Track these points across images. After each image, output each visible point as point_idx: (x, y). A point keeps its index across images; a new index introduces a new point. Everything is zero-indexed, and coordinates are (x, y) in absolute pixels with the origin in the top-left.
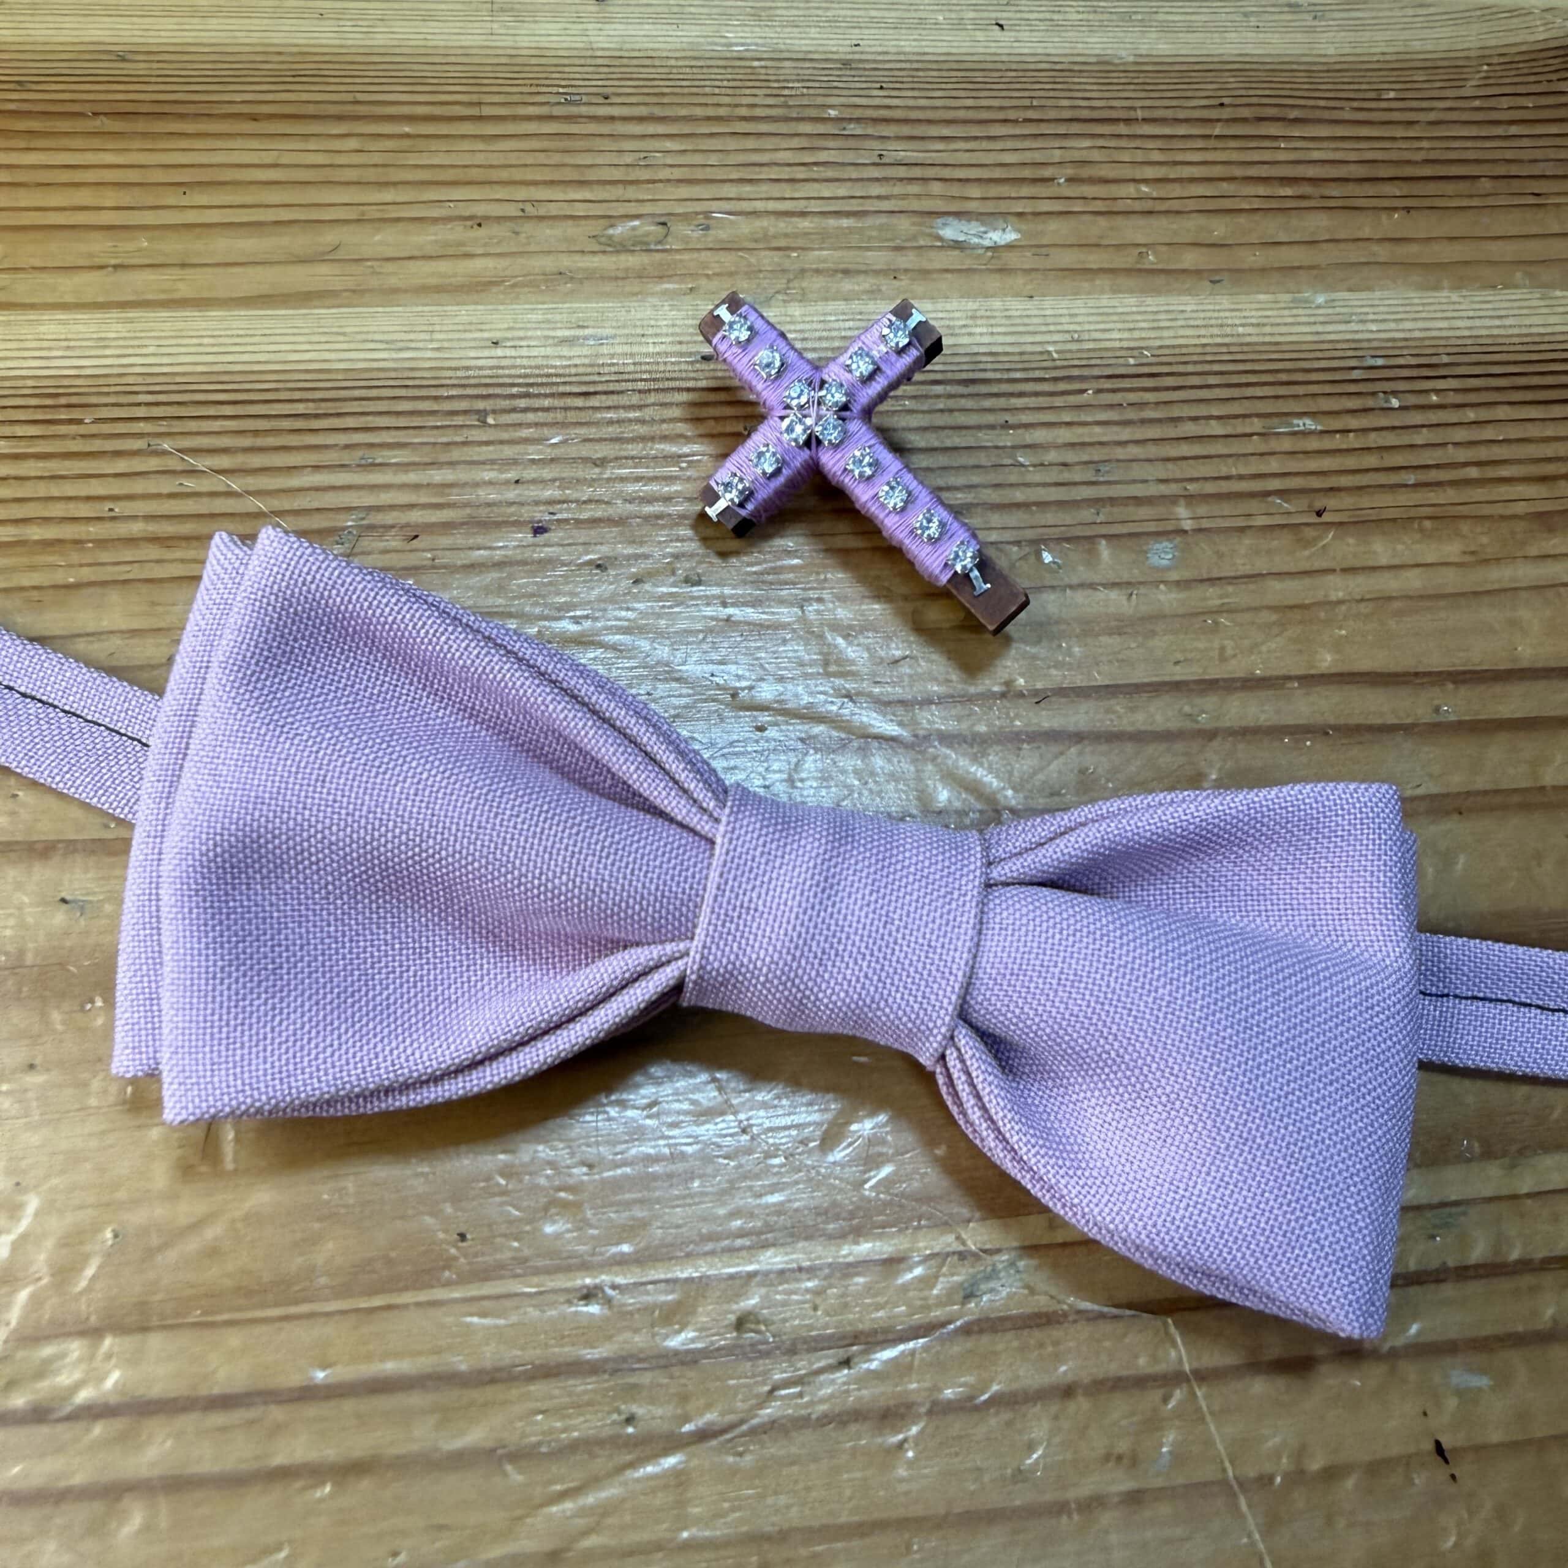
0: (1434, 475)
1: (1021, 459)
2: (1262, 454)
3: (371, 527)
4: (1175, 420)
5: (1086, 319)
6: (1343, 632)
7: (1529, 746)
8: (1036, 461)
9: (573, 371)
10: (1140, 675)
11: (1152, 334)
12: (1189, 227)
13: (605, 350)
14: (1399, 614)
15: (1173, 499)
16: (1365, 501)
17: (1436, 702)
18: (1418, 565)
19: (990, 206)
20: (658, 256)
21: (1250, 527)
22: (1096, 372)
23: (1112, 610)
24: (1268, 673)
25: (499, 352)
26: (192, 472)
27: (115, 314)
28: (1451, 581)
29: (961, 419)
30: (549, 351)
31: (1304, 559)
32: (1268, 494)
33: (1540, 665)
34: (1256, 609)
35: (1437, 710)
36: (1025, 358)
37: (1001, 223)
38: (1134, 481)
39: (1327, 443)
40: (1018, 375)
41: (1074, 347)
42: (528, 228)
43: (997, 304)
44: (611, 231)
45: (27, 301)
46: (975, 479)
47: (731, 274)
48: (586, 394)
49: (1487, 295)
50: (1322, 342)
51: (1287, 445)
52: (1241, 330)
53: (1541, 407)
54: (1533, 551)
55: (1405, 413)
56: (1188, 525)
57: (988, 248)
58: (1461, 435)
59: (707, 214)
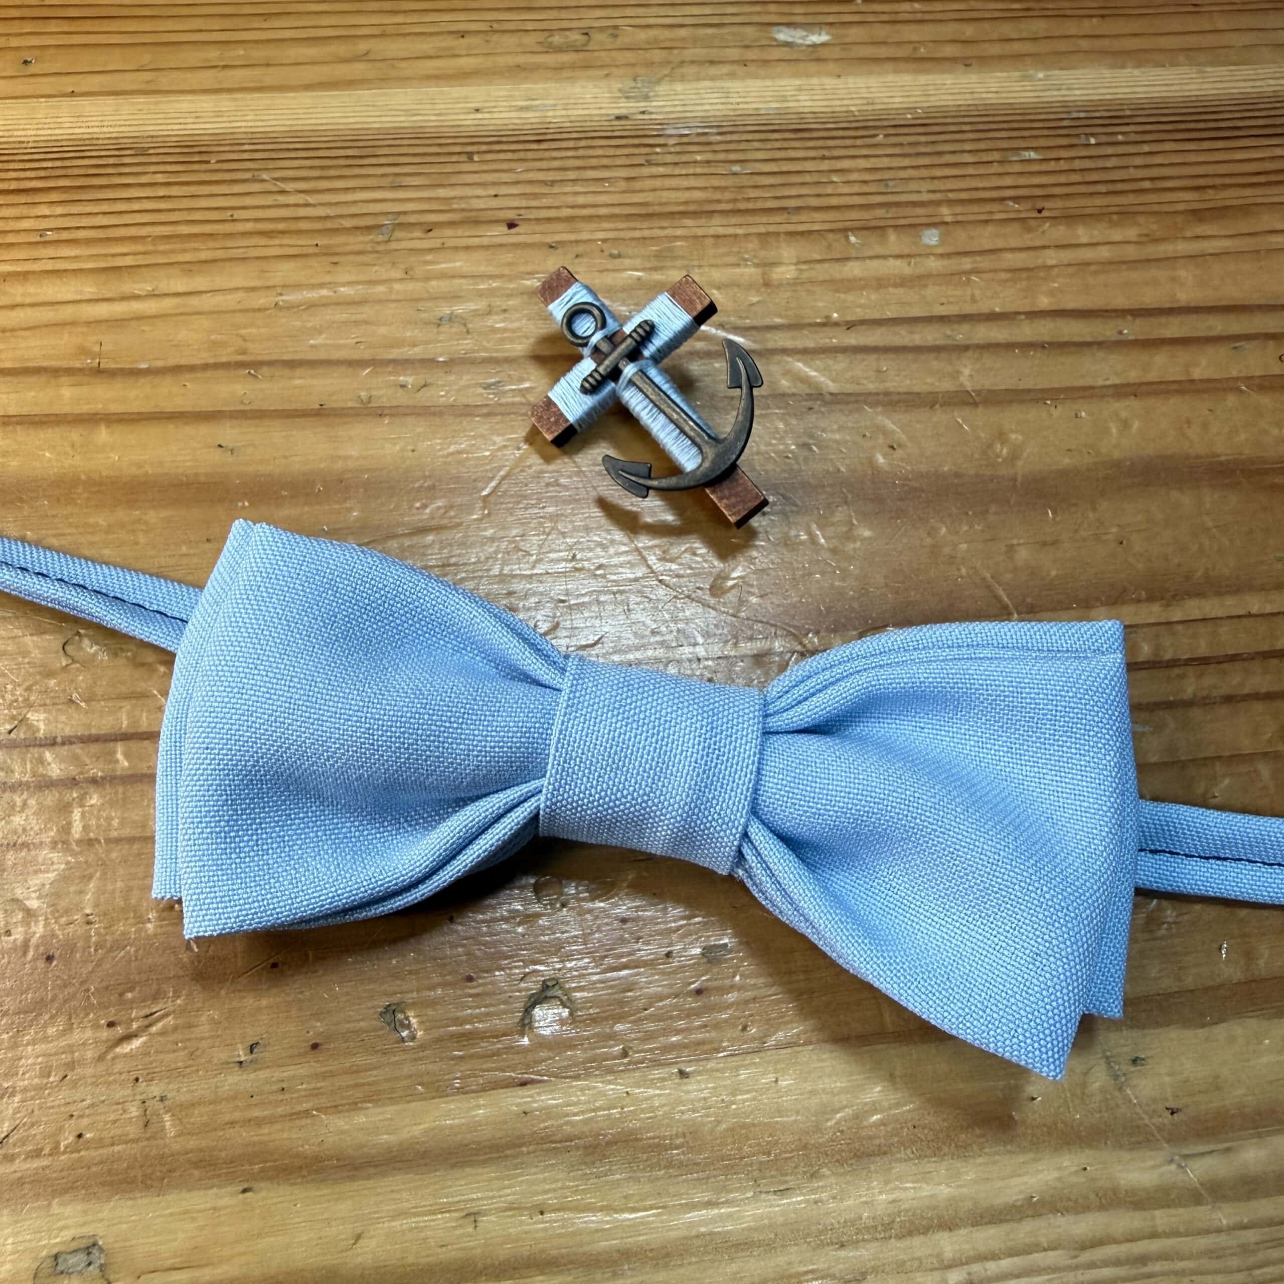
0: (1120, 187)
1: (834, 179)
2: (1000, 174)
3: (400, 224)
4: (940, 153)
5: (877, 90)
6: (1056, 285)
7: (1183, 355)
8: (844, 179)
9: (529, 127)
10: (916, 312)
11: (924, 99)
12: (950, 30)
13: (550, 114)
14: (1096, 273)
15: (938, 203)
16: (1070, 203)
17: (1120, 328)
18: (1108, 243)
19: (810, 19)
20: (582, 55)
21: (992, 220)
22: (885, 123)
23: (896, 272)
24: (1004, 310)
25: (479, 116)
26: (283, 192)
27: (225, 96)
28: (1131, 252)
29: (792, 154)
30: (513, 115)
31: (1028, 239)
32: (1003, 199)
33: (1193, 304)
34: (995, 271)
35: (1121, 333)
36: (836, 115)
37: (817, 29)
38: (911, 192)
39: (1044, 167)
40: (831, 126)
41: (870, 108)
42: (495, 38)
43: (815, 81)
44: (550, 39)
46: (804, 191)
47: (633, 65)
48: (539, 141)
49: (1159, 71)
50: (1043, 102)
51: (1017, 168)
52: (984, 95)
53: (1196, 143)
54: (1189, 234)
55: (1100, 147)
56: (948, 219)
57: (809, 46)
58: (1138, 161)
59: (616, 27)
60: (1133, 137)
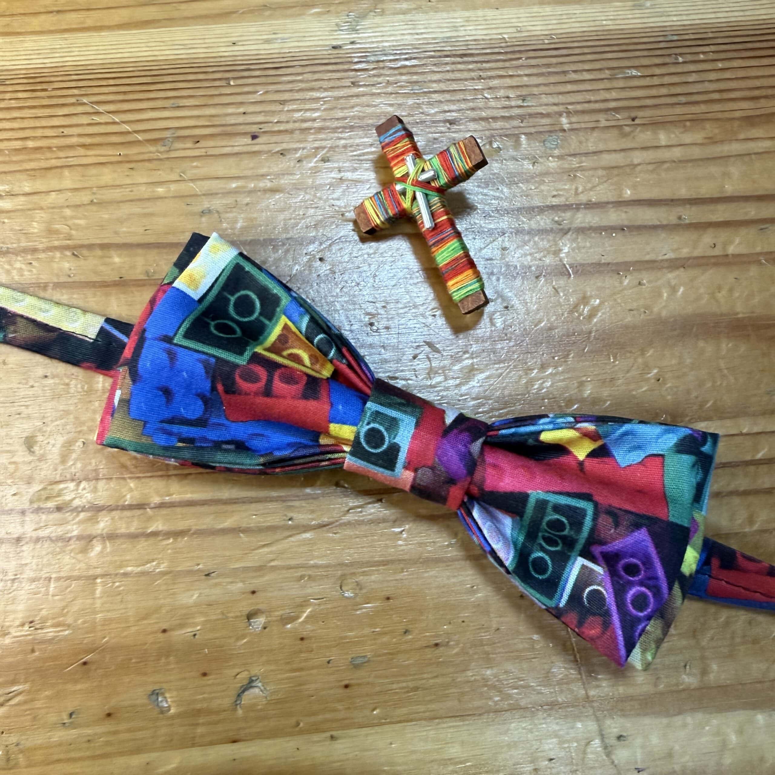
0: (695, 98)
1: (486, 95)
2: (608, 89)
3: (179, 137)
4: (565, 73)
5: (525, 19)
6: (638, 180)
7: (723, 235)
8: (494, 96)
9: (271, 56)
10: (536, 202)
11: (558, 26)
13: (285, 46)
14: (668, 169)
15: (560, 114)
16: (658, 112)
17: (680, 214)
18: (680, 145)
21: (597, 127)
22: (528, 48)
23: (524, 171)
24: (598, 200)
25: (236, 48)
26: (97, 113)
27: (59, 36)
28: (697, 152)
29: (458, 75)
30: (260, 46)
31: (622, 143)
32: (608, 110)
33: (736, 194)
34: (595, 169)
35: (680, 218)
36: (493, 42)
38: (541, 105)
39: (642, 83)
40: (488, 51)
41: (518, 34)
43: (480, 13)
45: (19, 30)
46: (463, 106)
48: (276, 68)
50: (646, 28)
51: (621, 84)
52: (604, 22)
53: (758, 60)
54: (742, 136)
55: (685, 65)
56: (566, 127)
58: (713, 76)
60: (711, 56)
